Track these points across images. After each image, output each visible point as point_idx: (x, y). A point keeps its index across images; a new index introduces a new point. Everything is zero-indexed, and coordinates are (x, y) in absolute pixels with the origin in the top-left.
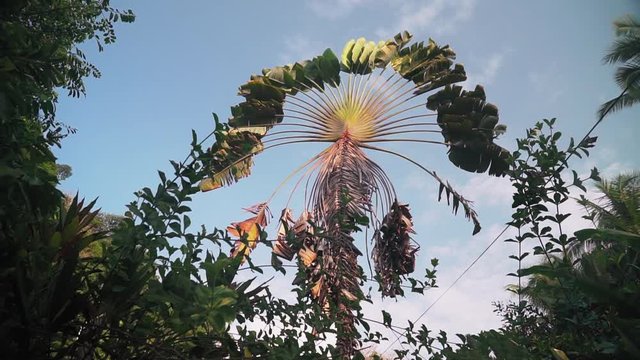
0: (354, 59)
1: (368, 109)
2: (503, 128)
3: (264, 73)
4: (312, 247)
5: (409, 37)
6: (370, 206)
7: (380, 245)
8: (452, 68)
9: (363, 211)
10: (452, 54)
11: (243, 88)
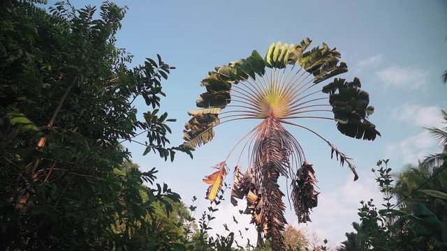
0: (275, 59)
1: (284, 95)
2: (372, 109)
3: (217, 69)
4: (255, 191)
5: (310, 42)
6: (289, 164)
7: (296, 190)
8: (338, 65)
9: (284, 167)
10: (338, 54)
11: (204, 81)
